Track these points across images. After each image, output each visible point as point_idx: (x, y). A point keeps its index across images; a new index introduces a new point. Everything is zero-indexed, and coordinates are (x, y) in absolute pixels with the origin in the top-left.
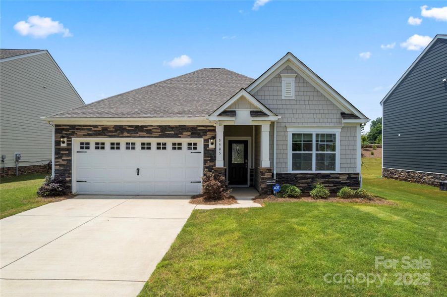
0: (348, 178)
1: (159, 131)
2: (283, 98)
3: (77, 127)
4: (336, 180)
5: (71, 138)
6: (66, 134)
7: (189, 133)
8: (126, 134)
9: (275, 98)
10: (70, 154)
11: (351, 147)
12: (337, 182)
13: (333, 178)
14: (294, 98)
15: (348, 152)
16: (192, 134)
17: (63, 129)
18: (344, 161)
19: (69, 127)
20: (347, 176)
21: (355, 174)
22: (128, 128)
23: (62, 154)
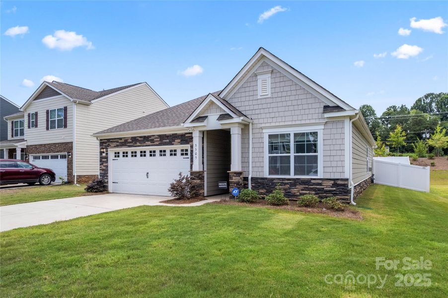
0: (335, 185)
1: (159, 140)
2: (259, 97)
3: (111, 140)
4: (318, 187)
5: (107, 149)
6: (105, 146)
7: (179, 141)
8: (138, 144)
9: (251, 98)
10: (107, 162)
11: (337, 147)
12: (319, 190)
13: (314, 184)
14: (270, 96)
15: (333, 153)
16: (181, 141)
17: (104, 142)
18: (329, 164)
19: (106, 141)
20: (332, 182)
21: (342, 180)
22: (140, 139)
23: (103, 161)
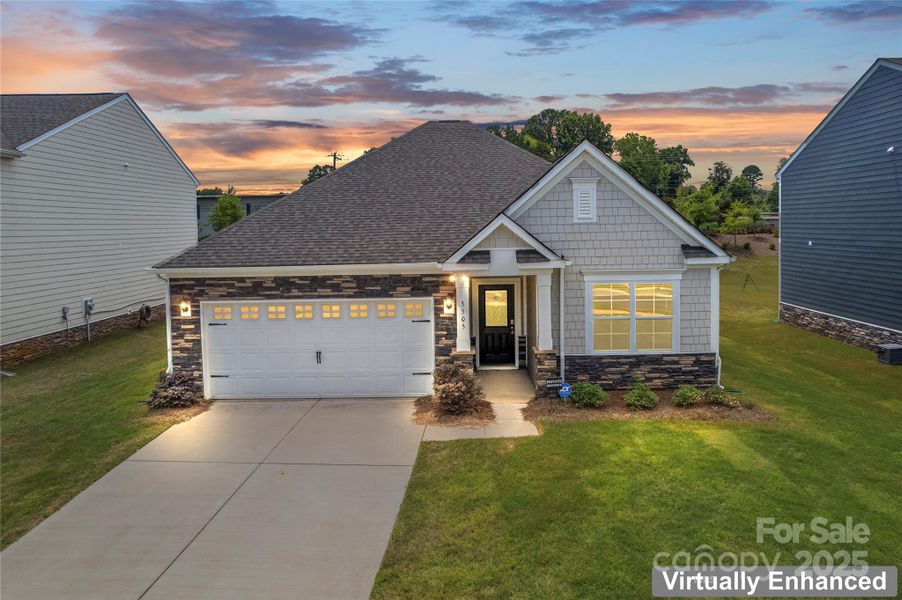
0: (695, 363)
1: (354, 285)
2: (576, 221)
3: (207, 282)
4: (673, 366)
5: (198, 301)
6: (189, 294)
7: (408, 289)
8: (295, 292)
9: (561, 221)
10: (197, 330)
11: (700, 308)
12: (674, 371)
13: (667, 362)
14: (595, 220)
15: (695, 316)
16: (412, 289)
17: (183, 286)
18: (688, 332)
20: (694, 358)
21: (707, 355)
22: (298, 282)
23: (184, 330)
